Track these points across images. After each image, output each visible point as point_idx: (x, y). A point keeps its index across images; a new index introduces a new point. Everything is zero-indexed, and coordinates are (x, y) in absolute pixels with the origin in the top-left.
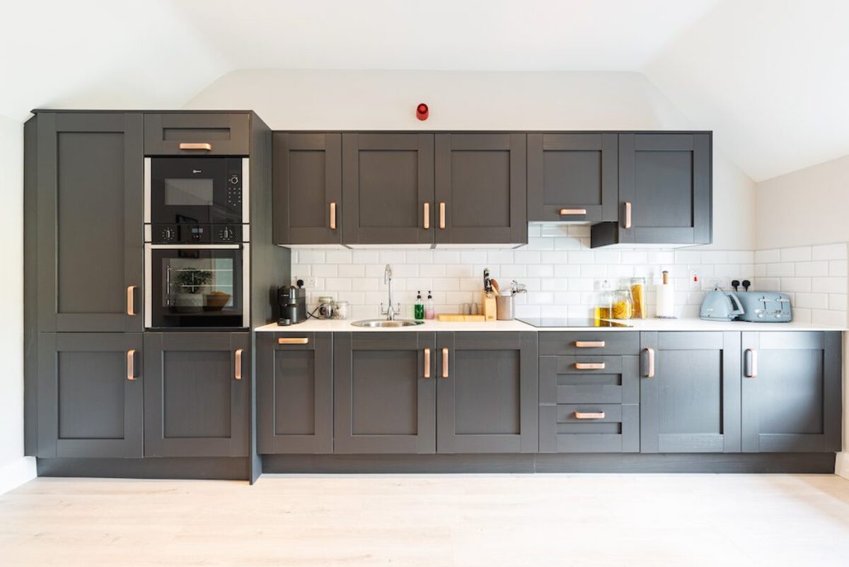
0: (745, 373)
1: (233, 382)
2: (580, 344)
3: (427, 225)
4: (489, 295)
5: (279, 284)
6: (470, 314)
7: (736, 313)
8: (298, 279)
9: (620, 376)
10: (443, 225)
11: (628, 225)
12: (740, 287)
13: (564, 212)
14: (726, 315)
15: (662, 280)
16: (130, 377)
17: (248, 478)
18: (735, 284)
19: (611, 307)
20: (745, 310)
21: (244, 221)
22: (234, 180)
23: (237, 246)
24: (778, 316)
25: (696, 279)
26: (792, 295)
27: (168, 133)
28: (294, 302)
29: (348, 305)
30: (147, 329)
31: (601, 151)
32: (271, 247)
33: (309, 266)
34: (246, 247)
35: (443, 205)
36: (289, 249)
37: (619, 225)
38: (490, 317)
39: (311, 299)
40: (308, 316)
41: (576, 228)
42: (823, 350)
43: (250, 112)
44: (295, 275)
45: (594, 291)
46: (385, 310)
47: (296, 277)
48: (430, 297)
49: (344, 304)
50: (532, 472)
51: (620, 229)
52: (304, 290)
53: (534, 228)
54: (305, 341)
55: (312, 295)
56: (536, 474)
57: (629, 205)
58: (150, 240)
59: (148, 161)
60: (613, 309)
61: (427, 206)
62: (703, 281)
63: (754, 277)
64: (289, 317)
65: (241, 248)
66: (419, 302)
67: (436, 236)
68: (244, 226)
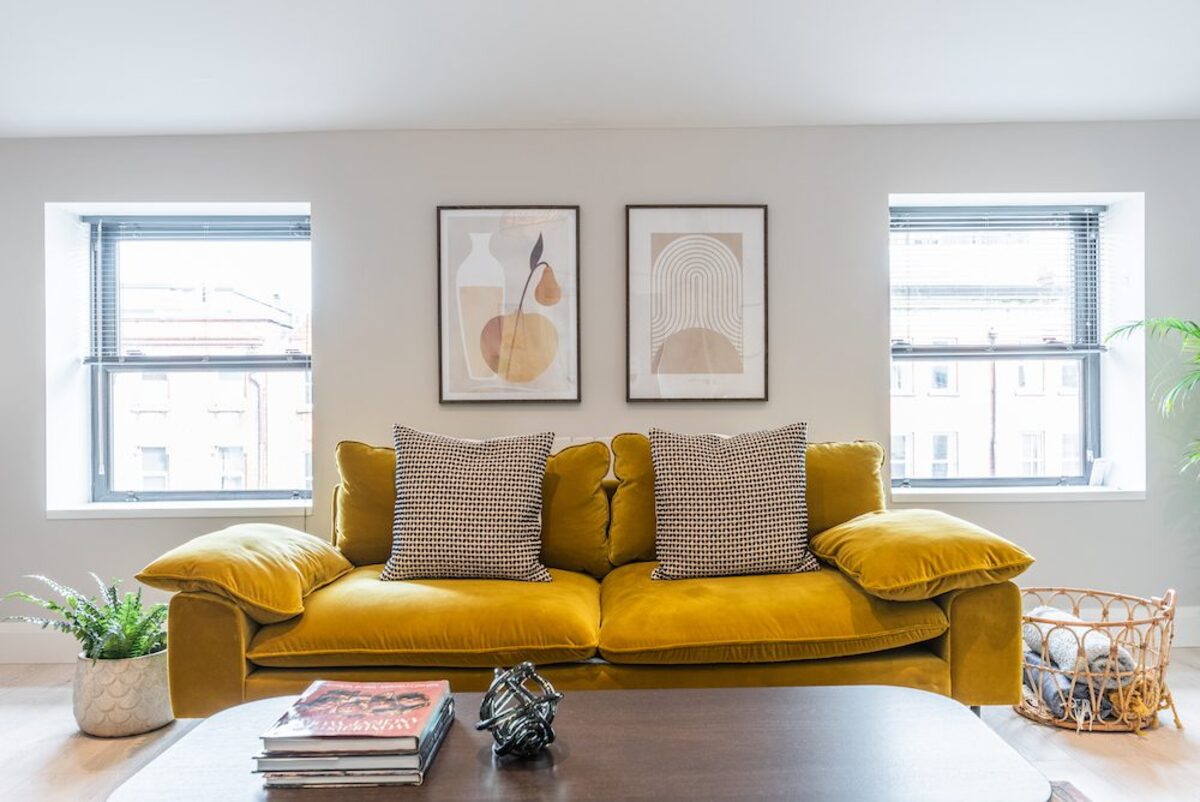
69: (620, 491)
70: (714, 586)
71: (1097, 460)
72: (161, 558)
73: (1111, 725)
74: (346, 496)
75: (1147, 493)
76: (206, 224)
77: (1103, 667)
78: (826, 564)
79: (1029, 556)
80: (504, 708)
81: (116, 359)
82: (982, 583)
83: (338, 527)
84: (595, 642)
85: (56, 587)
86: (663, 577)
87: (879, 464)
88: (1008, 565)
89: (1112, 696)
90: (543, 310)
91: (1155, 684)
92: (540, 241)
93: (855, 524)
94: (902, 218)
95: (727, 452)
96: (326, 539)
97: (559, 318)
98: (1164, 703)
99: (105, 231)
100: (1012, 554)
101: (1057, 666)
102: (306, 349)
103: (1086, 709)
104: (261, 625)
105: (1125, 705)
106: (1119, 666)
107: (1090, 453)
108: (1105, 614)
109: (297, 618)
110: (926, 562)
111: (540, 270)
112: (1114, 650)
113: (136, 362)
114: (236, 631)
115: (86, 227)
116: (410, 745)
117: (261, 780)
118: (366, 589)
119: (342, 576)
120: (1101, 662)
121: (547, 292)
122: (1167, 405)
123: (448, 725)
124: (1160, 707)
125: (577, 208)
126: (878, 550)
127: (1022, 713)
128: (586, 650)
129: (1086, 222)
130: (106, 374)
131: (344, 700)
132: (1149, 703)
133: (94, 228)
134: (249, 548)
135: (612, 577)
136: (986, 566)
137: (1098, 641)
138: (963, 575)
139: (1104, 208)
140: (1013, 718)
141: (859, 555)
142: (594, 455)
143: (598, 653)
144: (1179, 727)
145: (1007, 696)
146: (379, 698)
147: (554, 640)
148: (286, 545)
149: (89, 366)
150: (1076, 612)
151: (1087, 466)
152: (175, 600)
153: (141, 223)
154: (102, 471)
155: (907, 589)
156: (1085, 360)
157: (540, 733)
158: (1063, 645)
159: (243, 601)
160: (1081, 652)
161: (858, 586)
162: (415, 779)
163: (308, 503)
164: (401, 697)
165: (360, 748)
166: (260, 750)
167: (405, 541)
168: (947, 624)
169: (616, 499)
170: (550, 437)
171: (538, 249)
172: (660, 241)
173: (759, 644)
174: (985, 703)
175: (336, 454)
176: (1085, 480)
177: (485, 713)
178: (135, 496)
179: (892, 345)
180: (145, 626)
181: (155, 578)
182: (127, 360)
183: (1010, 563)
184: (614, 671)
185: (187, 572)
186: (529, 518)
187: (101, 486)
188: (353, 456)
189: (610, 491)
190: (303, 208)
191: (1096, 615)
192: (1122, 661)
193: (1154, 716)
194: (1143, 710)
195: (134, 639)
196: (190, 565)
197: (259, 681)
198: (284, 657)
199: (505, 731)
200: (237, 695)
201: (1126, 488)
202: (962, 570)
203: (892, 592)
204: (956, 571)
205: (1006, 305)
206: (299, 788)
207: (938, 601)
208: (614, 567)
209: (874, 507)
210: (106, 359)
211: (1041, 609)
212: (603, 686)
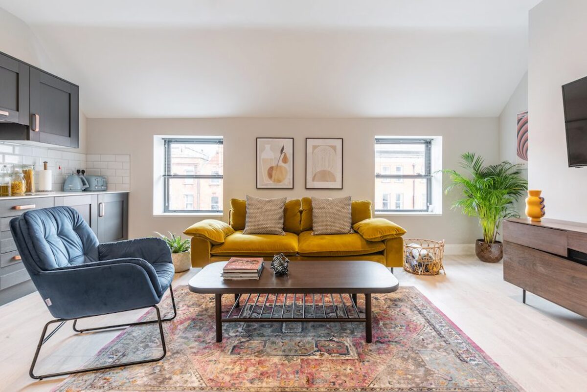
0: (99, 215)
7: (85, 187)
11: (36, 130)
12: (81, 173)
14: (79, 188)
15: (43, 167)
18: (78, 171)
19: (10, 185)
20: (89, 185)
24: (97, 188)
25: (60, 168)
26: (107, 177)
31: (18, 74)
37: (30, 129)
42: (123, 201)
51: (31, 131)
57: (37, 117)
62: (63, 169)
63: (86, 168)
69: (304, 212)
70: (327, 237)
71: (430, 206)
72: (189, 228)
73: (427, 273)
74: (233, 213)
75: (442, 215)
76: (195, 141)
77: (425, 259)
78: (356, 232)
79: (406, 231)
80: (276, 264)
81: (171, 176)
82: (393, 237)
83: (231, 220)
84: (297, 250)
85: (160, 235)
86: (314, 235)
87: (371, 206)
88: (400, 233)
89: (428, 266)
90: (283, 165)
91: (439, 263)
92: (283, 147)
93: (363, 222)
94: (379, 141)
95: (331, 203)
96: (227, 223)
97: (288, 167)
98: (441, 268)
99: (168, 142)
100: (401, 230)
101: (414, 258)
102: (221, 173)
103: (421, 269)
104: (214, 245)
105: (431, 268)
106: (429, 258)
107: (428, 204)
108: (428, 246)
109: (222, 244)
110: (380, 232)
111: (283, 154)
112: (428, 254)
113: (176, 176)
114: (208, 246)
115: (163, 141)
116: (256, 271)
117: (222, 278)
118: (238, 236)
119: (232, 233)
120: (425, 257)
121: (285, 160)
122: (446, 192)
123: (263, 268)
124: (440, 269)
125: (293, 138)
126: (368, 229)
127: (406, 270)
128: (295, 252)
129: (428, 143)
130: (168, 179)
131: (239, 261)
132: (437, 268)
133: (165, 141)
134: (210, 226)
135: (301, 234)
136: (395, 233)
137: (424, 252)
138: (389, 235)
139: (433, 139)
140: (403, 272)
141: (363, 230)
142: (297, 203)
143: (298, 253)
144: (445, 274)
145: (400, 265)
146: (247, 261)
147: (287, 250)
148: (219, 225)
149: (163, 177)
150: (421, 245)
151: (428, 207)
152: (193, 238)
153: (177, 140)
154: (167, 205)
155: (375, 238)
156: (427, 179)
157: (285, 269)
158: (416, 253)
159: (210, 239)
160: (420, 255)
161: (363, 237)
162: (257, 279)
163: (222, 214)
164: (253, 261)
165: (245, 272)
166: (222, 272)
167: (249, 225)
168: (385, 247)
169: (303, 214)
170: (286, 198)
171: (283, 149)
172: (315, 147)
173: (338, 251)
174: (395, 267)
175: (231, 202)
176: (427, 210)
177: (272, 265)
178: (175, 211)
179: (376, 174)
180: (182, 245)
181: (188, 233)
182: (174, 176)
183: (400, 232)
184: (302, 257)
185: (196, 232)
186: (280, 219)
187: (166, 209)
188: (234, 202)
189: (301, 212)
190: (222, 137)
191: (426, 246)
192: (430, 257)
193: (439, 271)
194: (435, 269)
195: (180, 248)
196: (196, 230)
197: (213, 258)
198: (220, 253)
199: (277, 269)
200: (208, 262)
201: (437, 213)
202: (388, 234)
203: (371, 239)
204: (386, 234)
205: (418, 157)
206: (231, 280)
207: (383, 241)
208: (302, 232)
209: (369, 217)
210: (168, 176)
211: (412, 244)
212: (299, 260)
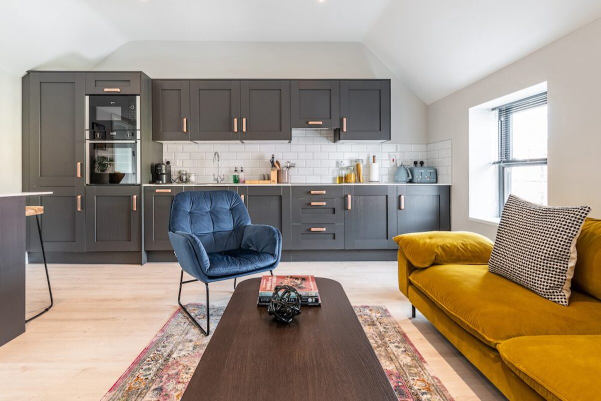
0: (399, 208)
1: (132, 212)
2: (312, 192)
3: (236, 130)
4: (273, 169)
5: (156, 162)
6: (264, 179)
7: (409, 179)
8: (167, 161)
9: (334, 209)
10: (244, 130)
11: (345, 130)
12: (418, 164)
13: (310, 123)
14: (405, 179)
15: (372, 161)
16: (79, 209)
17: (140, 263)
18: (416, 163)
19: (344, 176)
21: (137, 129)
22: (132, 107)
23: (134, 142)
25: (393, 160)
26: (437, 168)
27: (98, 83)
28: (164, 172)
29: (195, 175)
30: (87, 185)
31: (330, 90)
32: (151, 142)
33: (173, 153)
34: (139, 142)
35: (244, 120)
36: (162, 144)
37: (340, 130)
38: (274, 181)
39: (175, 172)
40: (173, 181)
41: (325, 132)
42: (439, 196)
43: (141, 72)
44: (165, 158)
45: (336, 167)
46: (216, 177)
47: (166, 160)
48: (242, 171)
49: (193, 175)
50: (290, 261)
51: (341, 132)
52: (170, 166)
53: (295, 132)
54: (170, 191)
55: (175, 169)
56: (292, 262)
57: (344, 119)
58: (89, 138)
59: (87, 98)
60: (345, 177)
61: (236, 120)
62: (397, 161)
63: (427, 159)
64: (162, 180)
65: (136, 142)
66: (236, 174)
67: (242, 136)
68: (137, 131)
99: (505, 113)
115: (496, 112)
130: (503, 168)
133: (500, 112)
210: (504, 163)
